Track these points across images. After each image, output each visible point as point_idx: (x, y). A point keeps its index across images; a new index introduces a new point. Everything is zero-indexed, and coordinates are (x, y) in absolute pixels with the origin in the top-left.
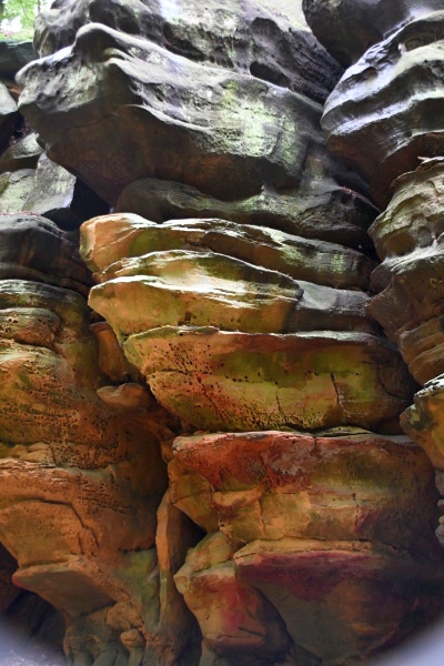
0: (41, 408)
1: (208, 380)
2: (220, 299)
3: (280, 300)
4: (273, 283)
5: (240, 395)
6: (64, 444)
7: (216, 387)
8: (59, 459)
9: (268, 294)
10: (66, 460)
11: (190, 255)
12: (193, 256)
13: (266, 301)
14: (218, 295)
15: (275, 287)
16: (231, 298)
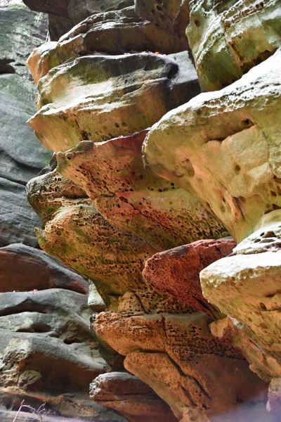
0: (111, 257)
1: (134, 197)
2: (90, 107)
3: (147, 86)
4: (139, 68)
5: (168, 207)
6: (149, 290)
7: (144, 204)
8: (147, 306)
9: (136, 83)
10: (155, 307)
11: (62, 69)
12: (65, 69)
13: (136, 93)
14: (87, 103)
15: (139, 73)
16: (100, 102)
